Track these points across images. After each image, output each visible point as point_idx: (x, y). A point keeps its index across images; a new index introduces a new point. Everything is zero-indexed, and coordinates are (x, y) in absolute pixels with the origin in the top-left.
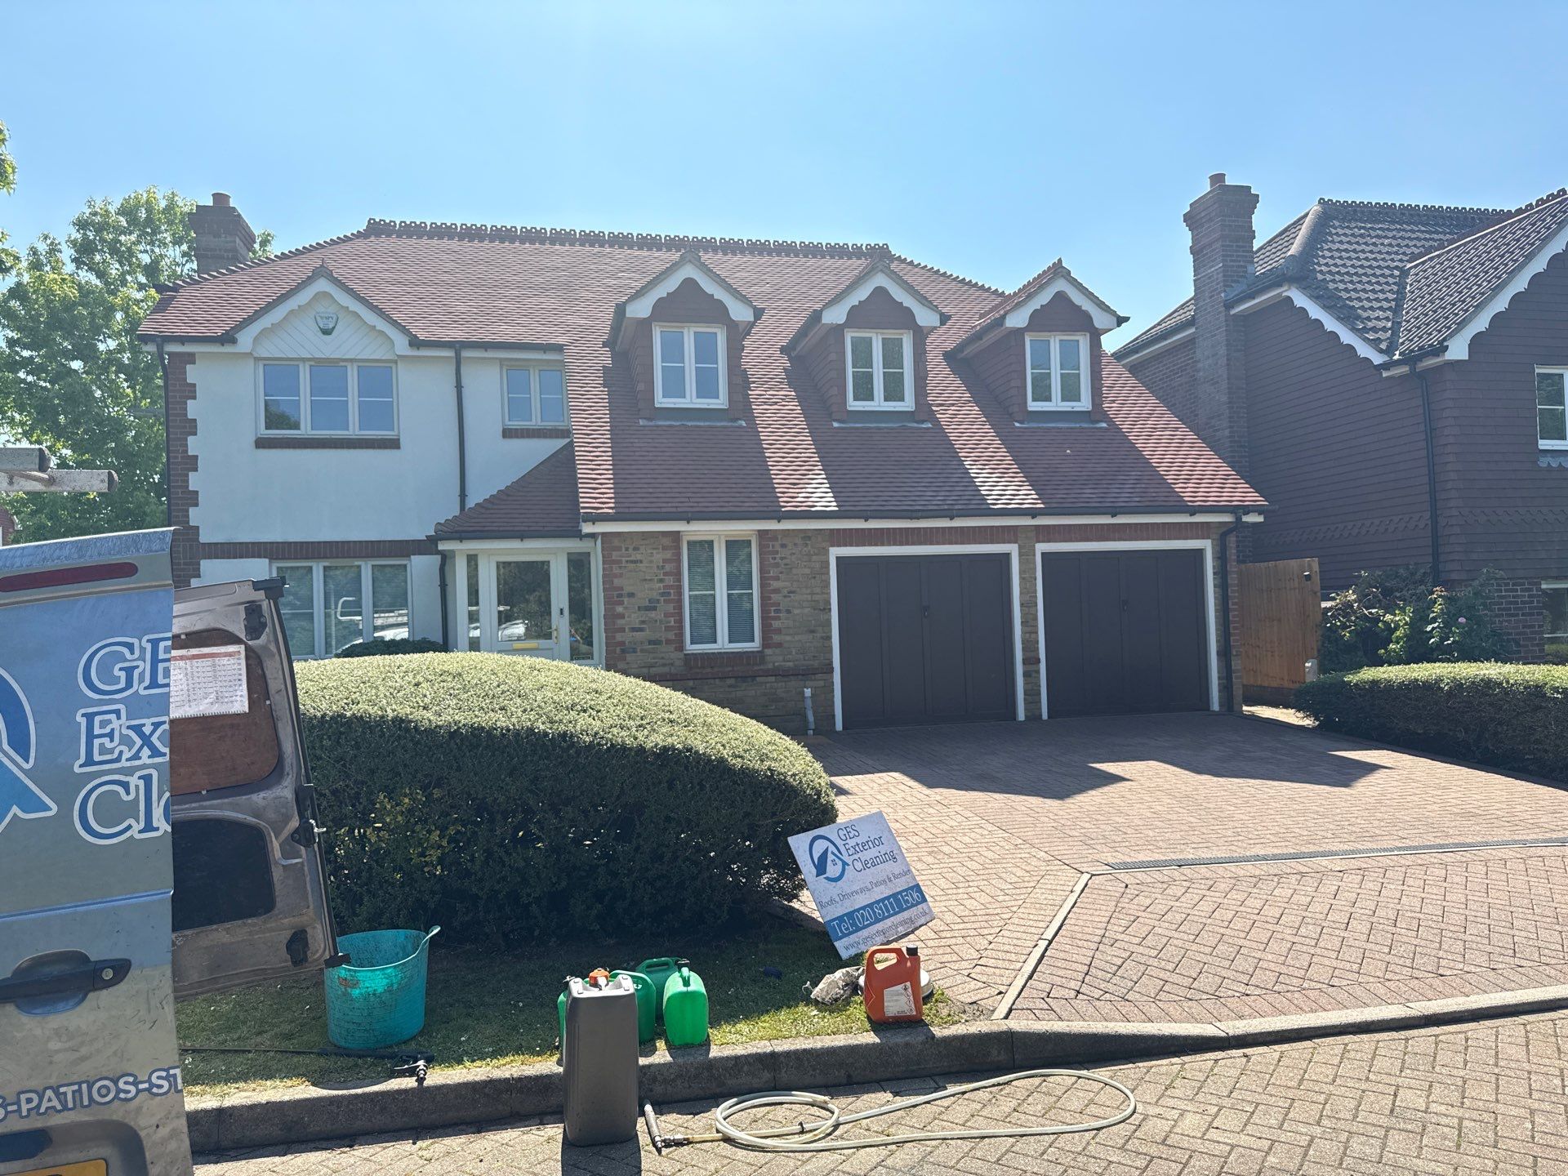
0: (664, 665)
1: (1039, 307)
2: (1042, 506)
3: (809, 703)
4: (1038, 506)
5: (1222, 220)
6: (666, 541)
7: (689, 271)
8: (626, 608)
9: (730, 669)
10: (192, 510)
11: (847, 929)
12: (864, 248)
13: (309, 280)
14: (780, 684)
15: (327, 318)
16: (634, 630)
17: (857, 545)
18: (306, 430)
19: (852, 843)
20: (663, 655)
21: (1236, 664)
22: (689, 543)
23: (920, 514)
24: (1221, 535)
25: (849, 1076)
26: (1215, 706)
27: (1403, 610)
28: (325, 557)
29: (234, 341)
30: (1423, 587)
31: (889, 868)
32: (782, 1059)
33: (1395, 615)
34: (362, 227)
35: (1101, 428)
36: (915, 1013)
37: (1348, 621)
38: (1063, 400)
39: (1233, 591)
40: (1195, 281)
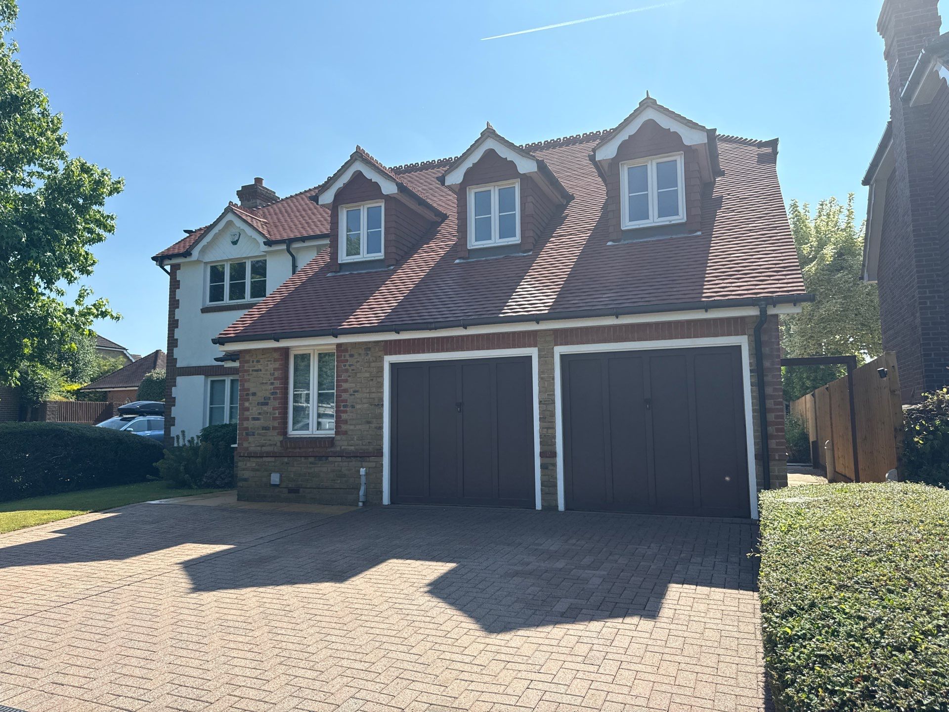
1: (628, 137)
2: (550, 312)
3: (363, 480)
4: (543, 312)
6: (278, 355)
7: (357, 166)
10: (175, 350)
15: (234, 235)
16: (254, 419)
24: (754, 330)
38: (661, 216)
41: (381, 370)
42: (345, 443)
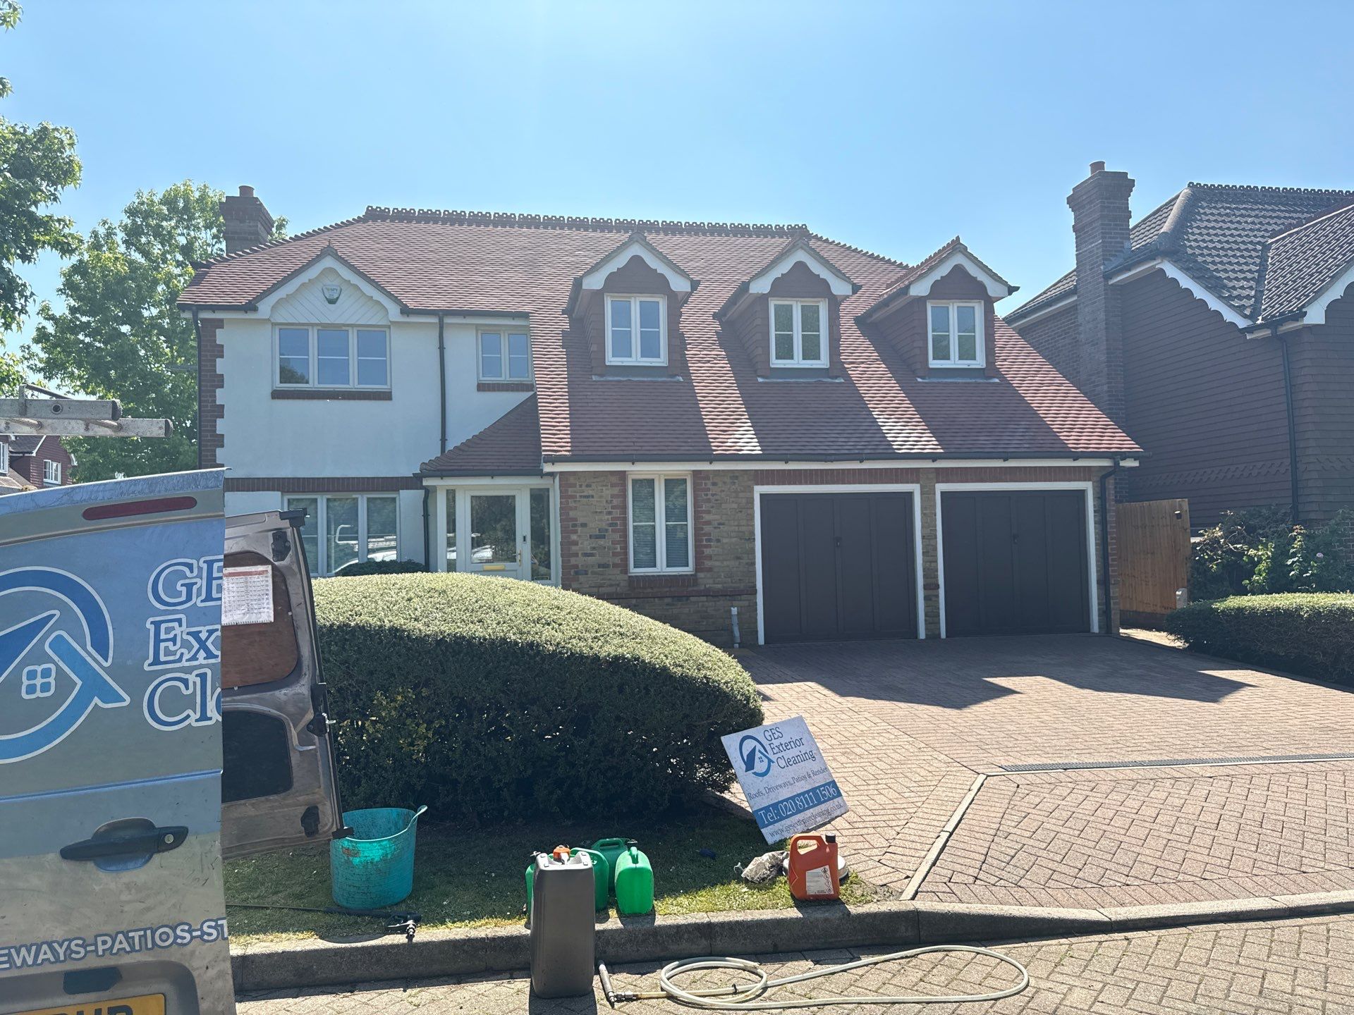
0: (611, 585)
1: (939, 279)
2: (942, 451)
3: (735, 620)
4: (938, 451)
5: (1101, 202)
6: (614, 479)
7: (636, 250)
8: (579, 536)
9: (668, 589)
10: (219, 451)
11: (772, 818)
12: (785, 228)
13: (318, 258)
14: (710, 604)
15: (333, 290)
16: (586, 555)
17: (778, 484)
18: (313, 384)
19: (776, 743)
20: (610, 577)
21: (1114, 591)
22: (635, 481)
23: (833, 457)
24: (1102, 478)
25: (775, 945)
26: (1095, 628)
27: (1265, 546)
28: (328, 491)
29: (255, 309)
30: (1283, 525)
31: (809, 766)
32: (717, 929)
33: (1258, 550)
34: (362, 213)
35: (994, 383)
36: (832, 893)
37: (1214, 554)
38: (960, 358)
39: (1111, 527)
40: (1077, 255)
41: (751, 501)
42: (711, 581)
